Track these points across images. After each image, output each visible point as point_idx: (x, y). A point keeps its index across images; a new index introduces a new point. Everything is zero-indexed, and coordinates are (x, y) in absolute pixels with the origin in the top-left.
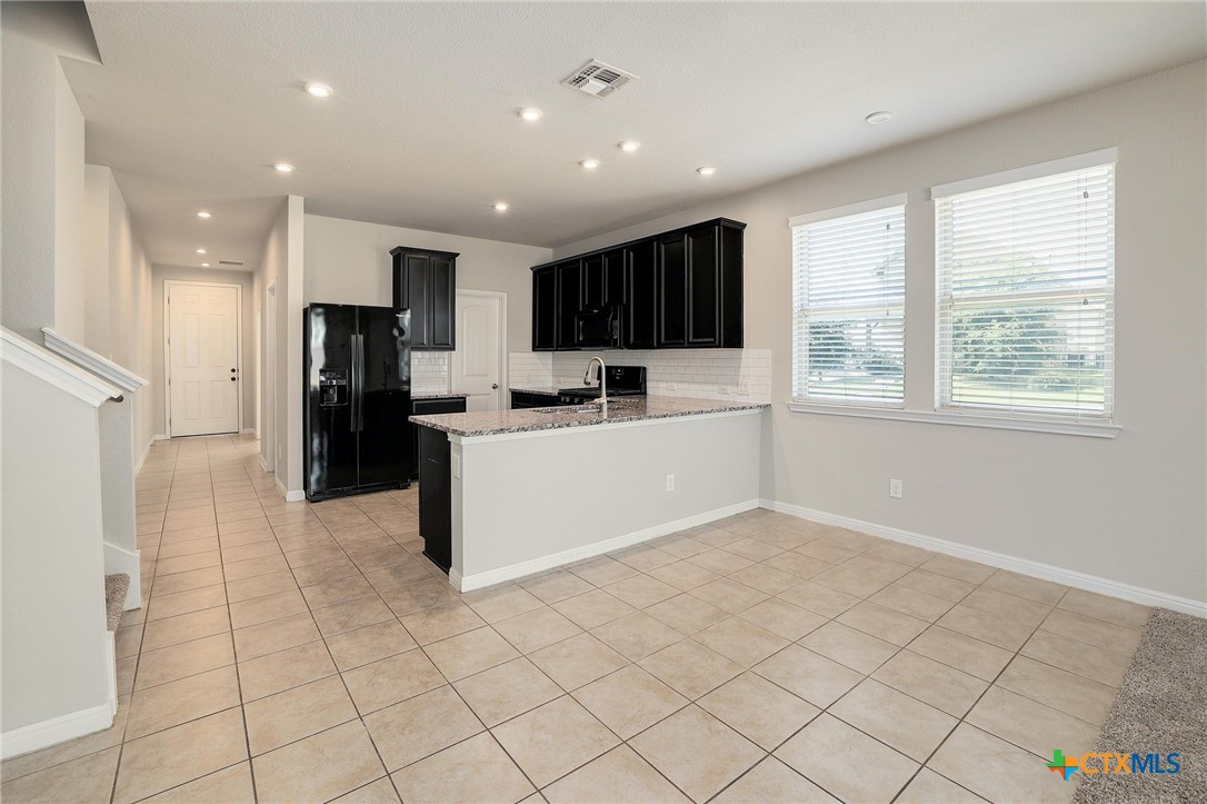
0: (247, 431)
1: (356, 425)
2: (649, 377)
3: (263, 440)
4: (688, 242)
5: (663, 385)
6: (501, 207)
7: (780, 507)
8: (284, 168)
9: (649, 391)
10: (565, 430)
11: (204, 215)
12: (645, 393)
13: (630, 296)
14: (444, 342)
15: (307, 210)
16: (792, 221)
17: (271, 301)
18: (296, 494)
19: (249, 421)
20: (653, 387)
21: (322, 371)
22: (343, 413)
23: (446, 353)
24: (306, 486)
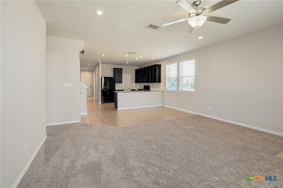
0: (92, 96)
1: (108, 93)
2: (150, 87)
3: (95, 97)
4: (153, 67)
5: (152, 88)
6: (128, 63)
7: (164, 106)
8: (99, 60)
9: (150, 89)
10: (130, 93)
11: (88, 65)
12: (150, 90)
13: (147, 75)
14: (121, 82)
15: (102, 63)
16: (166, 65)
17: (97, 76)
18: (100, 102)
19: (93, 94)
20: (151, 89)
21: (104, 86)
22: (106, 91)
23: (121, 83)
24: (101, 101)
